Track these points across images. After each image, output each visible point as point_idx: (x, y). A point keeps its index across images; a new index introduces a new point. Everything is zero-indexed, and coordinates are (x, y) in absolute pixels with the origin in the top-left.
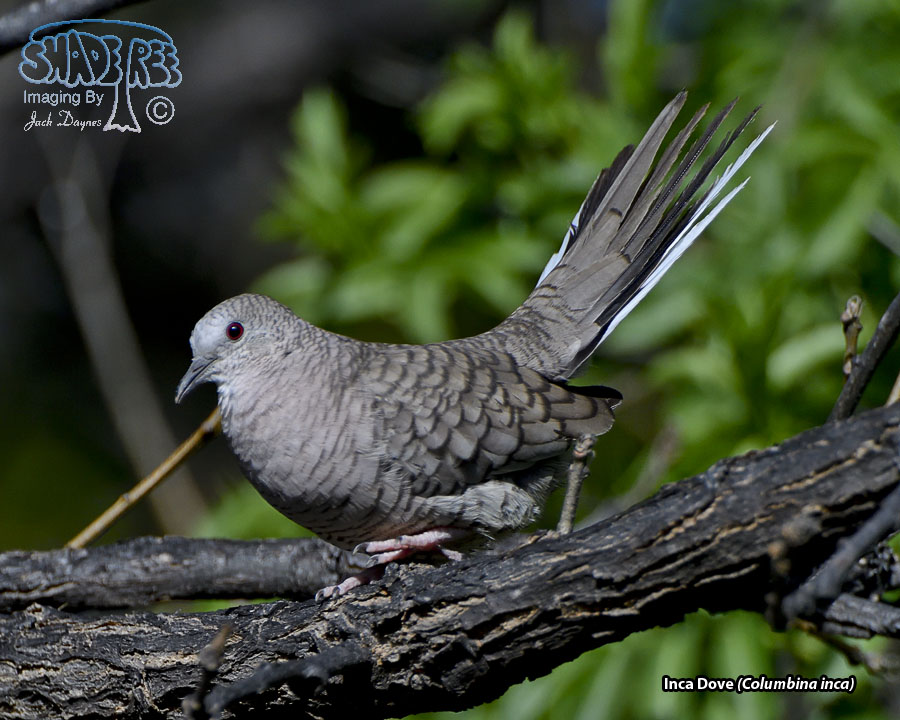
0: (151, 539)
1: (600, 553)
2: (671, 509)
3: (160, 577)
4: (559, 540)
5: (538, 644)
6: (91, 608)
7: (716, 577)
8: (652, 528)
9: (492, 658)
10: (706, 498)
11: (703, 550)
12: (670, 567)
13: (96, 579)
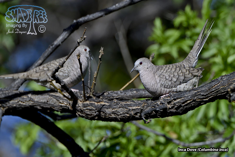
0: (133, 89)
1: (202, 90)
2: (213, 83)
3: (134, 95)
4: (196, 89)
5: (193, 105)
6: (123, 100)
7: (220, 94)
8: (210, 87)
9: (186, 107)
10: (219, 82)
11: (218, 90)
12: (213, 93)
13: (124, 95)
